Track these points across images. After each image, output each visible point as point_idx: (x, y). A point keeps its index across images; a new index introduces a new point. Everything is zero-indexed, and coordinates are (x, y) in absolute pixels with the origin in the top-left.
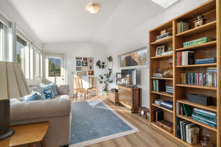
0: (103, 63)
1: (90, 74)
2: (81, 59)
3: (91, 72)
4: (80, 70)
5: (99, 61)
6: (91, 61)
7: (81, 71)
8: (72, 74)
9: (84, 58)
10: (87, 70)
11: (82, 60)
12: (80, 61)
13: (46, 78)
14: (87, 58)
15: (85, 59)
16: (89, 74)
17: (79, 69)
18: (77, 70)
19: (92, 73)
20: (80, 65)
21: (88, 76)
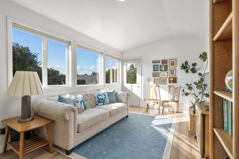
0: (194, 65)
1: (172, 81)
2: (159, 62)
3: (172, 79)
4: (157, 77)
5: (186, 63)
6: (173, 64)
7: (159, 78)
8: (148, 81)
9: (162, 61)
10: (166, 77)
11: (160, 64)
12: (157, 65)
13: (124, 85)
14: (167, 60)
15: (164, 62)
16: (170, 82)
17: (156, 75)
18: (153, 76)
19: (175, 81)
20: (158, 71)
21: (168, 84)
